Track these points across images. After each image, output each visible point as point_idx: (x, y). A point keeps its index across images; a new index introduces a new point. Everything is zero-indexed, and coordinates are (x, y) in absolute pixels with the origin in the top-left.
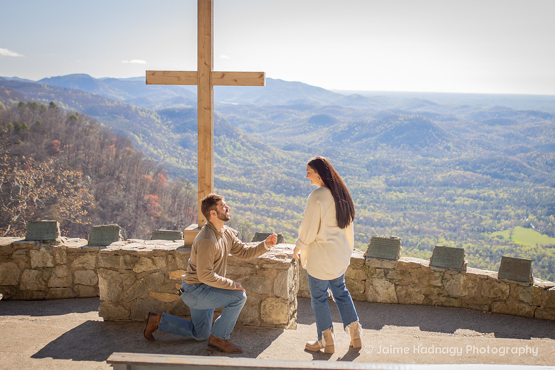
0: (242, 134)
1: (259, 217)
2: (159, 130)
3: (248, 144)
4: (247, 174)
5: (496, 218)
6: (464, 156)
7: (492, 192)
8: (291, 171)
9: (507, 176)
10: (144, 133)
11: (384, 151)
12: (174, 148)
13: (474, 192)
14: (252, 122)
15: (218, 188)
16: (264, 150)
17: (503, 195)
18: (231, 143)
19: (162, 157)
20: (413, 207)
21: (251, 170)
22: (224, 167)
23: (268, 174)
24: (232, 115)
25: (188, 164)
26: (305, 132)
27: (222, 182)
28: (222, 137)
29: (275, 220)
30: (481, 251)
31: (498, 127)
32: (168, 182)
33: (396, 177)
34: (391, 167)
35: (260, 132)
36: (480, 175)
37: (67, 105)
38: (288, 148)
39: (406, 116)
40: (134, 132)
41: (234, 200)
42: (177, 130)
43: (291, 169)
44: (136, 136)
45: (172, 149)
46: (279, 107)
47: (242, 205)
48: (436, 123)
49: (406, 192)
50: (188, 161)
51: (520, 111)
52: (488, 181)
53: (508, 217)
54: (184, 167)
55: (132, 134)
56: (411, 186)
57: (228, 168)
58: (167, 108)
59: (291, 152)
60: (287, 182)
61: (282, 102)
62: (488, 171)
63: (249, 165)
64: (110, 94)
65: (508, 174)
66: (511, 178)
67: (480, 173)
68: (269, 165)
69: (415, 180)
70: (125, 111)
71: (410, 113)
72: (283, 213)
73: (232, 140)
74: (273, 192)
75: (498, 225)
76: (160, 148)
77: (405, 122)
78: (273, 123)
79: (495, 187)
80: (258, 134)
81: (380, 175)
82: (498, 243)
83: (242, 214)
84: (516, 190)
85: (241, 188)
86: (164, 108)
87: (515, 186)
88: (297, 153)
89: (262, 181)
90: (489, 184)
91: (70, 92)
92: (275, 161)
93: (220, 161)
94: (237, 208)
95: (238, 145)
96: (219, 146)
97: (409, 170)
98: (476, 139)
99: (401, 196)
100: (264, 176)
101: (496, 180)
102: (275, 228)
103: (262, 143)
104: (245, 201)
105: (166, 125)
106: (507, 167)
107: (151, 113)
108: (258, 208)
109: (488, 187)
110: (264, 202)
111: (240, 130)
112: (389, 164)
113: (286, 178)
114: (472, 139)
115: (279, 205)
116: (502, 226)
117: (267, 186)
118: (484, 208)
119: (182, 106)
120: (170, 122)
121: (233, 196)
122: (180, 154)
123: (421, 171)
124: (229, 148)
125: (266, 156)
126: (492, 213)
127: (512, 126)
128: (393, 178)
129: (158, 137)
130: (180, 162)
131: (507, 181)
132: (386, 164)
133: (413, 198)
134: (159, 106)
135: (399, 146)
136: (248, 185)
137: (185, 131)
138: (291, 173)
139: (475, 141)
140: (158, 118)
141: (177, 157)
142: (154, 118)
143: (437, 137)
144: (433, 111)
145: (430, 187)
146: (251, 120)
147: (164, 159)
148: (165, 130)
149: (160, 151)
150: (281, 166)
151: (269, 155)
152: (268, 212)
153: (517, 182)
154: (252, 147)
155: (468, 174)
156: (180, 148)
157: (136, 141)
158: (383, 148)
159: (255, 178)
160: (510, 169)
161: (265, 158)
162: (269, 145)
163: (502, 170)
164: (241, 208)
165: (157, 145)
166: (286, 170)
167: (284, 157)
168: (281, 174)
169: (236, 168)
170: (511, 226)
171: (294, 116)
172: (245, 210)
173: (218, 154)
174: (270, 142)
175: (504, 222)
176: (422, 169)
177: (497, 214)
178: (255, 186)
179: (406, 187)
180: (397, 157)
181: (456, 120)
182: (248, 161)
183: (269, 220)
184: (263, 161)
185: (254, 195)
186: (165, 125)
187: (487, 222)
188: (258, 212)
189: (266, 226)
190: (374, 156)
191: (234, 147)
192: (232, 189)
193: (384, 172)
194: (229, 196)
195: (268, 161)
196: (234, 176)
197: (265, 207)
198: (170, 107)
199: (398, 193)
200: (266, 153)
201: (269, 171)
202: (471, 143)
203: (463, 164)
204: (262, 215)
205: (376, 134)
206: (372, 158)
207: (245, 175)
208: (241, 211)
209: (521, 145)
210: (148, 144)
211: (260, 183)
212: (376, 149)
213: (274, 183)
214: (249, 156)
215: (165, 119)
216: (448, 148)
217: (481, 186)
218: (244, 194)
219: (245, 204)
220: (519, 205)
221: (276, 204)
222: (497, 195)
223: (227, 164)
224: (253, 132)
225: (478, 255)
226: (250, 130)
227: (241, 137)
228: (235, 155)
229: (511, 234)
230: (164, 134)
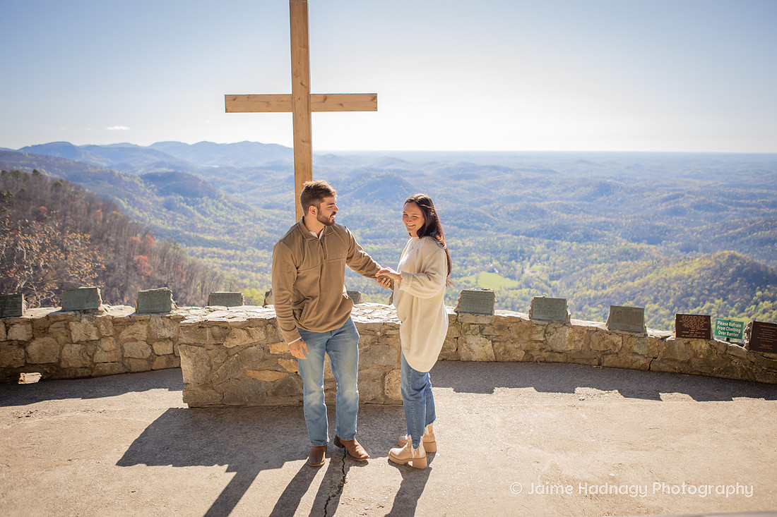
0: (224, 195)
1: (243, 272)
2: (143, 194)
3: (230, 204)
4: (230, 232)
5: (463, 265)
7: (459, 241)
8: (272, 228)
9: (472, 226)
10: (129, 197)
11: (359, 207)
12: (158, 210)
14: (233, 184)
15: (204, 246)
16: (245, 210)
17: (469, 244)
18: (213, 204)
19: (148, 219)
20: (387, 258)
21: (234, 229)
22: (207, 226)
23: (250, 231)
24: (212, 177)
25: (173, 225)
26: (284, 191)
27: (207, 241)
28: (205, 198)
29: (259, 274)
30: (450, 296)
31: (463, 182)
32: (156, 243)
33: (370, 230)
34: (365, 221)
35: (241, 193)
36: (448, 226)
37: (50, 173)
38: (268, 207)
39: (378, 173)
40: (119, 197)
41: (219, 257)
42: (161, 193)
43: (272, 226)
44: (121, 201)
45: (156, 211)
46: (257, 168)
47: (228, 261)
48: (406, 179)
49: (380, 244)
50: (173, 222)
51: (484, 166)
52: (455, 232)
53: (474, 264)
54: (169, 228)
55: (117, 198)
56: (384, 238)
57: (212, 228)
58: (150, 172)
59: (271, 210)
60: (268, 238)
61: (260, 163)
62: (455, 222)
63: (232, 224)
64: (92, 161)
65: (474, 225)
66: (477, 228)
67: (448, 224)
68: (251, 223)
69: (388, 233)
70: (109, 177)
71: (382, 171)
72: (266, 268)
73: (215, 201)
74: (257, 248)
75: (465, 271)
76: (145, 211)
77: (378, 179)
78: (252, 184)
79: (462, 237)
80: (239, 195)
81: (355, 229)
83: (227, 270)
84: (481, 239)
85: (225, 246)
86: (147, 173)
87: (480, 235)
88: (276, 211)
89: (245, 239)
90: (456, 234)
91: (52, 160)
92: (256, 220)
93: (204, 221)
94: (221, 264)
95: (221, 205)
96: (202, 207)
97: (382, 224)
98: (443, 193)
99: (376, 247)
100: (246, 233)
101: (462, 230)
102: (260, 281)
103: (243, 202)
104: (230, 258)
105: (151, 188)
106: (472, 218)
107: (134, 178)
108: (242, 264)
109: (456, 236)
110: (248, 258)
111: (221, 191)
112: (363, 219)
113: (267, 234)
114: (439, 193)
115: (262, 260)
116: (469, 272)
117: (250, 243)
119: (164, 170)
120: (153, 186)
121: (218, 254)
122: (165, 216)
123: (393, 224)
124: (212, 209)
125: (247, 215)
126: (460, 260)
127: (476, 181)
128: (368, 231)
129: (143, 200)
130: (166, 223)
131: (472, 230)
132: (360, 219)
133: (387, 249)
134: (142, 171)
135: (373, 202)
136: (231, 242)
137: (168, 194)
138: (272, 230)
139: (443, 195)
140: (141, 182)
141: (162, 219)
142: (138, 182)
143: (407, 193)
144: (403, 169)
145: (403, 239)
146: (232, 181)
147: (150, 222)
148: (149, 194)
149: (145, 213)
150: (262, 223)
151: (250, 214)
152: (252, 267)
153: (481, 231)
154: (234, 207)
156: (164, 210)
157: (122, 205)
158: (357, 204)
159: (238, 235)
160: (475, 220)
161: (247, 217)
162: (249, 204)
163: (467, 220)
164: (227, 265)
165: (142, 207)
166: (267, 227)
167: (265, 215)
168: (263, 231)
169: (220, 227)
170: (477, 272)
171: (272, 176)
172: (230, 266)
173: (202, 215)
174: (251, 202)
175: (470, 268)
176: (394, 222)
177: (465, 260)
178: (239, 244)
179: (380, 240)
180: (371, 212)
181: (424, 175)
182: (230, 220)
183: (253, 274)
184: (245, 220)
185: (238, 252)
186: (149, 189)
188: (242, 267)
189: (251, 280)
190: (349, 212)
191: (217, 207)
192: (217, 247)
193: (359, 226)
194: (214, 253)
195: (250, 219)
196: (218, 235)
197: (249, 262)
198: (152, 171)
199: (373, 246)
200: (247, 212)
201: (251, 229)
202: (439, 196)
204: (247, 270)
205: (350, 191)
206: (347, 214)
207: (228, 233)
208: (226, 268)
209: (484, 197)
210: (133, 208)
211: (244, 240)
212: (350, 205)
213: (256, 240)
214: (232, 215)
215: (148, 183)
218: (229, 251)
219: (230, 261)
220: (484, 252)
221: (259, 259)
222: (463, 244)
223: (211, 224)
224: (233, 193)
225: (448, 299)
226: (231, 191)
227: (223, 198)
228: (218, 215)
229: (477, 279)
230: (148, 198)
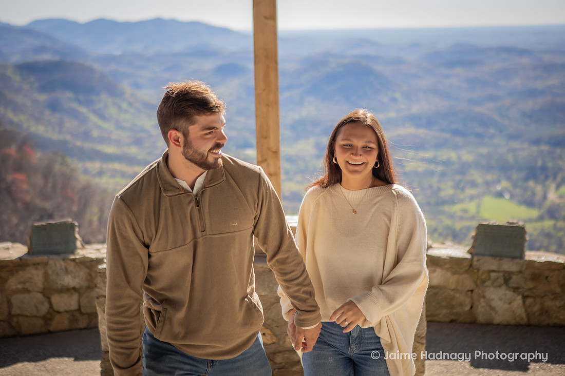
0: (129, 91)
3: (137, 104)
4: (138, 142)
5: (458, 186)
6: (416, 109)
7: (453, 154)
9: (472, 132)
11: (313, 108)
13: (429, 155)
14: (140, 76)
17: (467, 156)
18: (115, 104)
19: (26, 125)
22: (107, 135)
27: (106, 154)
28: (103, 97)
31: (459, 70)
32: (37, 158)
34: (321, 126)
36: (437, 133)
39: (339, 61)
42: (42, 90)
46: (174, 55)
48: (379, 68)
51: (489, 49)
52: (447, 141)
53: (473, 184)
54: (54, 137)
57: (113, 136)
58: (27, 60)
61: (177, 48)
62: (448, 128)
63: (140, 131)
66: (479, 136)
67: (437, 130)
71: (345, 57)
73: (117, 100)
75: (462, 196)
77: (338, 69)
79: (456, 147)
80: (149, 91)
81: (308, 138)
82: (462, 218)
84: (484, 150)
85: (131, 161)
86: (23, 61)
87: (483, 145)
90: (447, 144)
93: (102, 128)
95: (125, 105)
96: (100, 108)
98: (430, 87)
101: (457, 138)
106: (472, 121)
107: (6, 69)
109: (448, 147)
111: (126, 86)
116: (467, 196)
118: (443, 175)
119: (48, 57)
126: (453, 180)
127: (478, 69)
129: (19, 99)
130: (50, 130)
131: (471, 139)
132: (316, 124)
134: (16, 59)
135: (332, 99)
141: (45, 125)
144: (374, 54)
147: (28, 128)
148: (28, 91)
149: (22, 117)
153: (484, 140)
154: (142, 109)
155: (422, 132)
156: (47, 112)
158: (310, 103)
160: (475, 124)
163: (465, 125)
170: (478, 197)
173: (100, 119)
175: (469, 191)
177: (460, 181)
181: (404, 63)
182: (138, 126)
186: (26, 84)
187: (448, 191)
190: (299, 115)
191: (120, 109)
192: (119, 162)
193: (314, 134)
196: (121, 147)
198: (31, 59)
203: (415, 120)
205: (301, 85)
206: (297, 117)
207: (135, 144)
209: (489, 92)
212: (301, 105)
214: (140, 120)
216: (394, 100)
217: (439, 145)
220: (488, 168)
222: (459, 158)
223: (112, 131)
224: (142, 89)
226: (138, 86)
227: (127, 96)
229: (479, 206)
230: (26, 96)
